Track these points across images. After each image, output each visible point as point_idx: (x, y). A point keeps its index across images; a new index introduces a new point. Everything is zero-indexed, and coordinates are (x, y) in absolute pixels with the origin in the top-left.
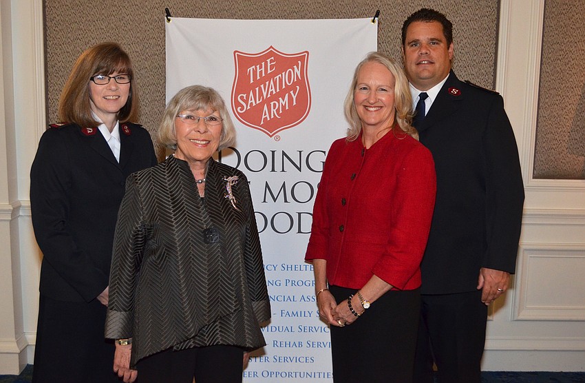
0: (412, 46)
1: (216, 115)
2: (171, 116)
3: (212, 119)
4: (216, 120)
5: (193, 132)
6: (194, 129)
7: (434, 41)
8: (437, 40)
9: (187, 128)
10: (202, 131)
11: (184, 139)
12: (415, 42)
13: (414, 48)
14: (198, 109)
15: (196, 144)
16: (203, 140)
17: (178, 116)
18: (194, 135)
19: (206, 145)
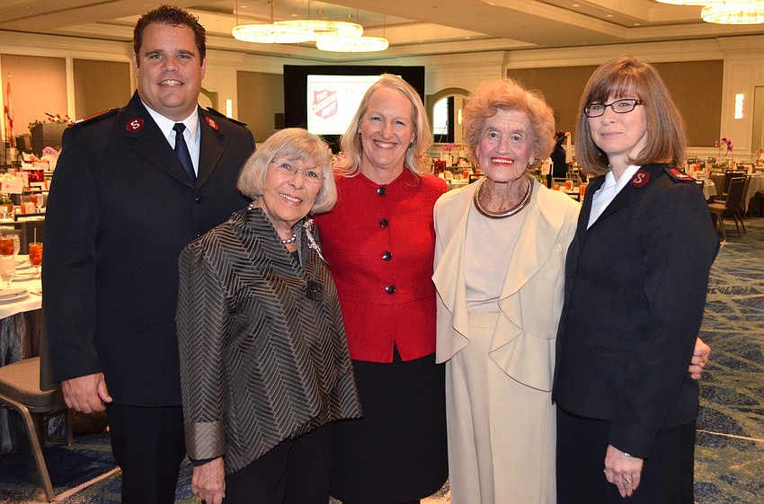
0: (152, 57)
1: (317, 171)
2: (265, 159)
3: (312, 174)
4: (316, 176)
5: (287, 185)
6: (288, 182)
7: (183, 54)
8: (189, 53)
9: (280, 178)
10: (298, 186)
11: (273, 192)
12: (157, 54)
13: (155, 60)
14: (298, 158)
15: (286, 200)
16: (296, 198)
17: (273, 162)
18: (287, 189)
19: (297, 204)
